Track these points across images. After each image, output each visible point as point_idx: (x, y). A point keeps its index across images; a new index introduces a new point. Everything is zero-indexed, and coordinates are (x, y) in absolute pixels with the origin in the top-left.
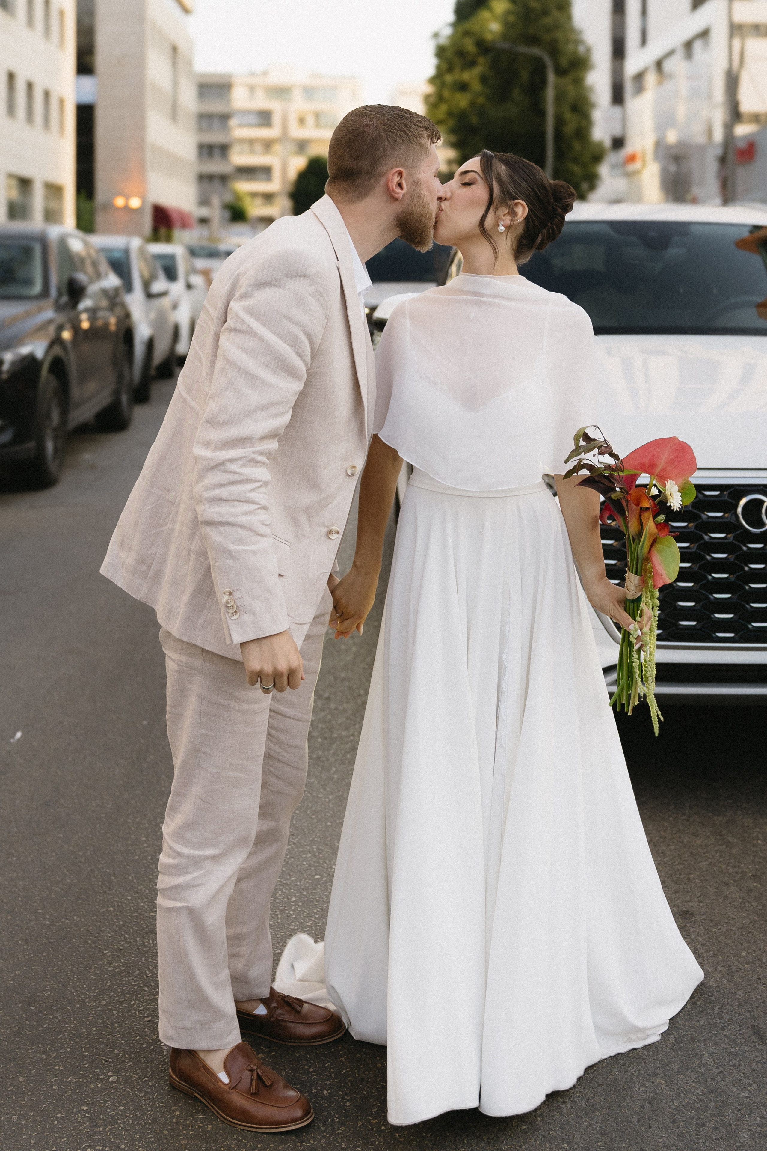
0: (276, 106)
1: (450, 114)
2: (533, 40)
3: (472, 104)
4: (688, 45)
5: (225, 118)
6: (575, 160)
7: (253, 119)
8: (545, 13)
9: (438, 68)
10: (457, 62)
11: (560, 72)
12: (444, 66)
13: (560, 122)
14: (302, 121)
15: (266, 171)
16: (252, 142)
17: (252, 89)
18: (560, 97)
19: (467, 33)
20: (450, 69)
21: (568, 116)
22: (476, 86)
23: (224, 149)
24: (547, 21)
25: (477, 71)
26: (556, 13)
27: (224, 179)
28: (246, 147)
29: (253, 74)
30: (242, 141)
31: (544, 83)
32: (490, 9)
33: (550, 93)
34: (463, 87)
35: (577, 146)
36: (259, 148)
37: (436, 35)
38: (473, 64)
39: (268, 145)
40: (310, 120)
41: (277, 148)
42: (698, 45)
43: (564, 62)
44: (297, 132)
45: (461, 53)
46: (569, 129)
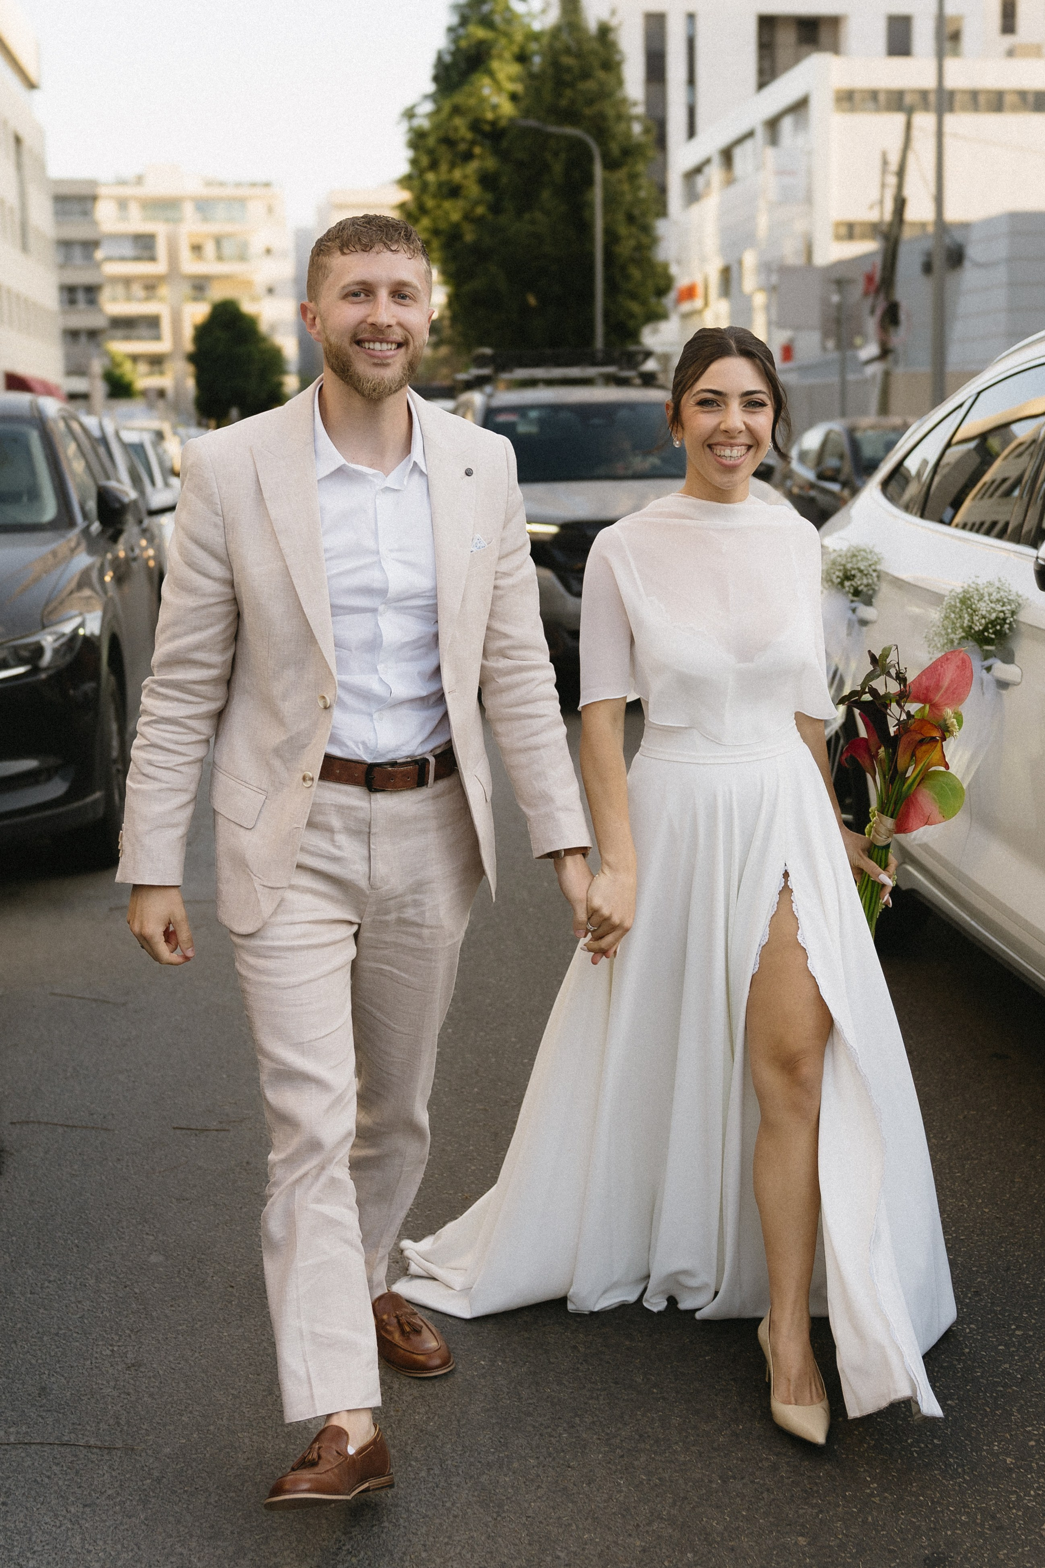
0: (159, 229)
1: (436, 232)
2: (570, 116)
3: (467, 217)
4: (773, 124)
5: (90, 245)
6: (633, 296)
7: (128, 250)
8: (586, 75)
9: (414, 162)
10: (444, 152)
11: (611, 165)
12: (425, 161)
13: (611, 237)
14: (197, 249)
15: (153, 322)
16: (127, 281)
17: (123, 204)
18: (610, 201)
19: (456, 110)
20: (434, 165)
21: (623, 230)
22: (474, 190)
23: (92, 292)
24: (590, 85)
25: (473, 167)
26: (601, 74)
27: (93, 334)
28: (120, 290)
29: (122, 183)
30: (115, 280)
31: (588, 181)
32: (491, 74)
33: (598, 194)
34: (454, 191)
35: (636, 273)
36: (138, 290)
37: (410, 114)
38: (468, 156)
39: (151, 286)
40: (210, 249)
41: (164, 291)
42: (787, 124)
43: (615, 149)
44: (190, 266)
45: (448, 141)
46: (625, 249)
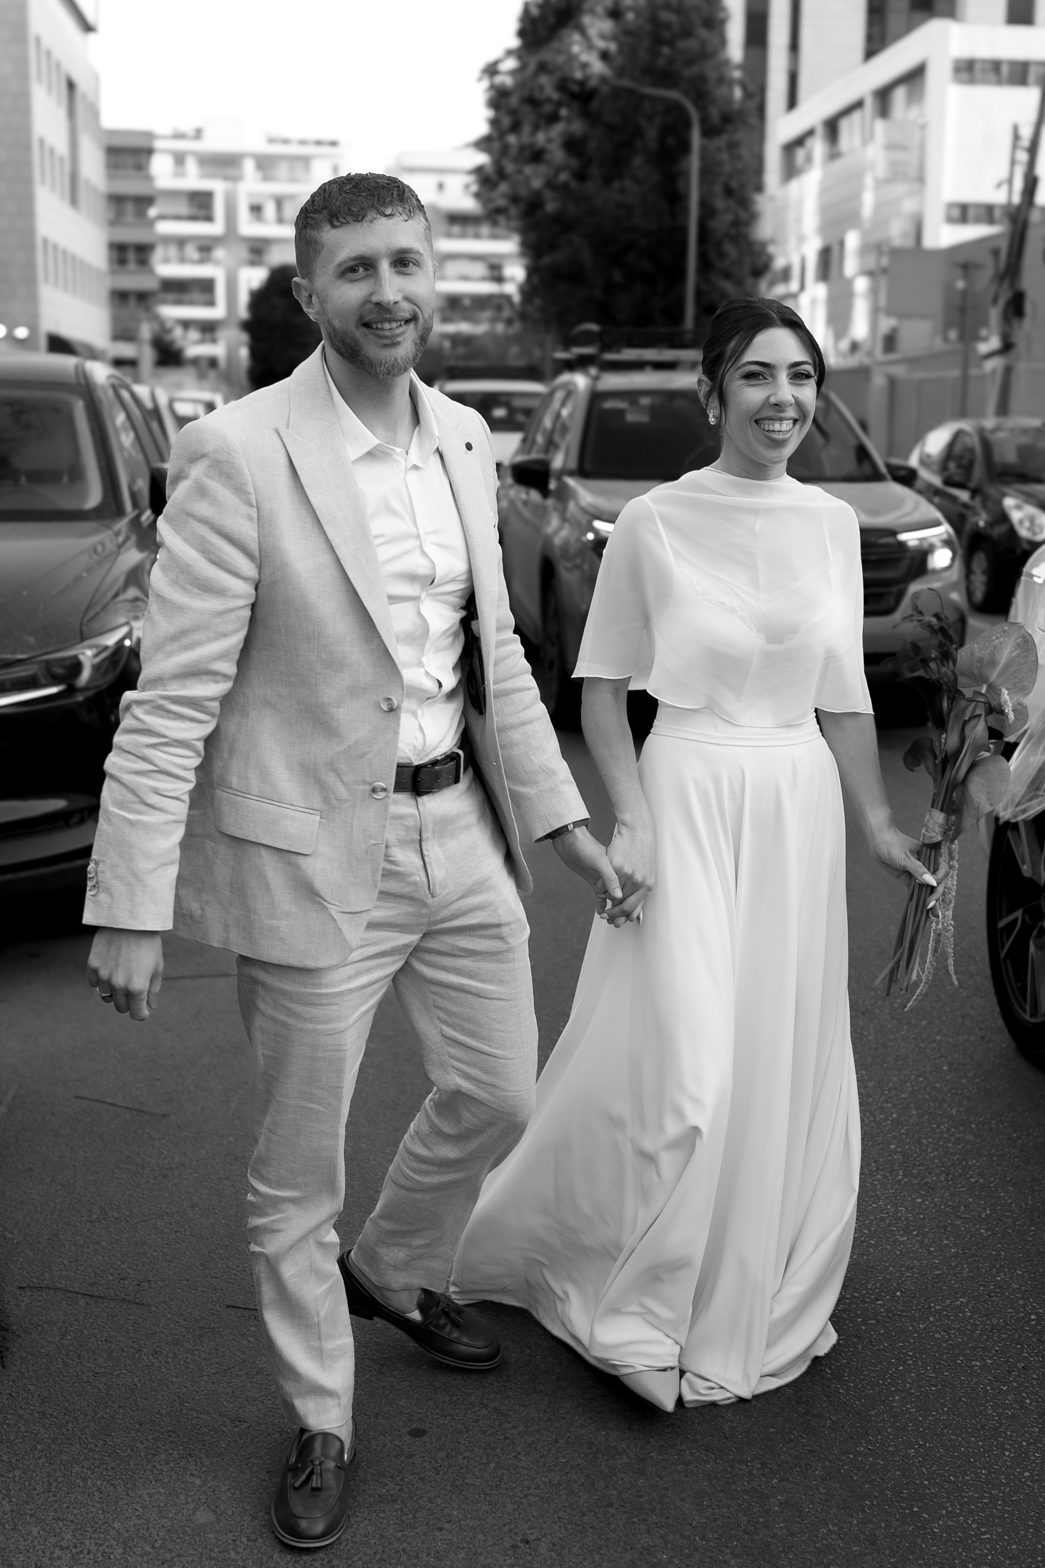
0: (218, 187)
1: (515, 199)
2: (666, 78)
3: (550, 184)
4: (883, 95)
5: (144, 201)
6: (728, 275)
7: (183, 209)
8: (687, 33)
9: (494, 123)
10: (528, 114)
11: (709, 132)
12: (506, 121)
13: (707, 210)
14: (256, 210)
15: (206, 287)
16: (181, 242)
17: (179, 159)
18: (706, 172)
19: (543, 68)
20: (515, 127)
21: (720, 203)
22: (557, 154)
23: (143, 252)
24: (691, 44)
25: (559, 128)
26: (703, 33)
27: (143, 297)
28: (173, 251)
29: (179, 136)
30: (167, 240)
31: (685, 147)
32: (582, 30)
33: (694, 163)
34: (537, 156)
35: (731, 250)
36: (191, 251)
37: (491, 70)
38: (553, 118)
39: (206, 247)
40: (270, 210)
41: (219, 253)
42: (900, 95)
43: (714, 113)
44: (248, 227)
45: (532, 101)
46: (721, 224)
